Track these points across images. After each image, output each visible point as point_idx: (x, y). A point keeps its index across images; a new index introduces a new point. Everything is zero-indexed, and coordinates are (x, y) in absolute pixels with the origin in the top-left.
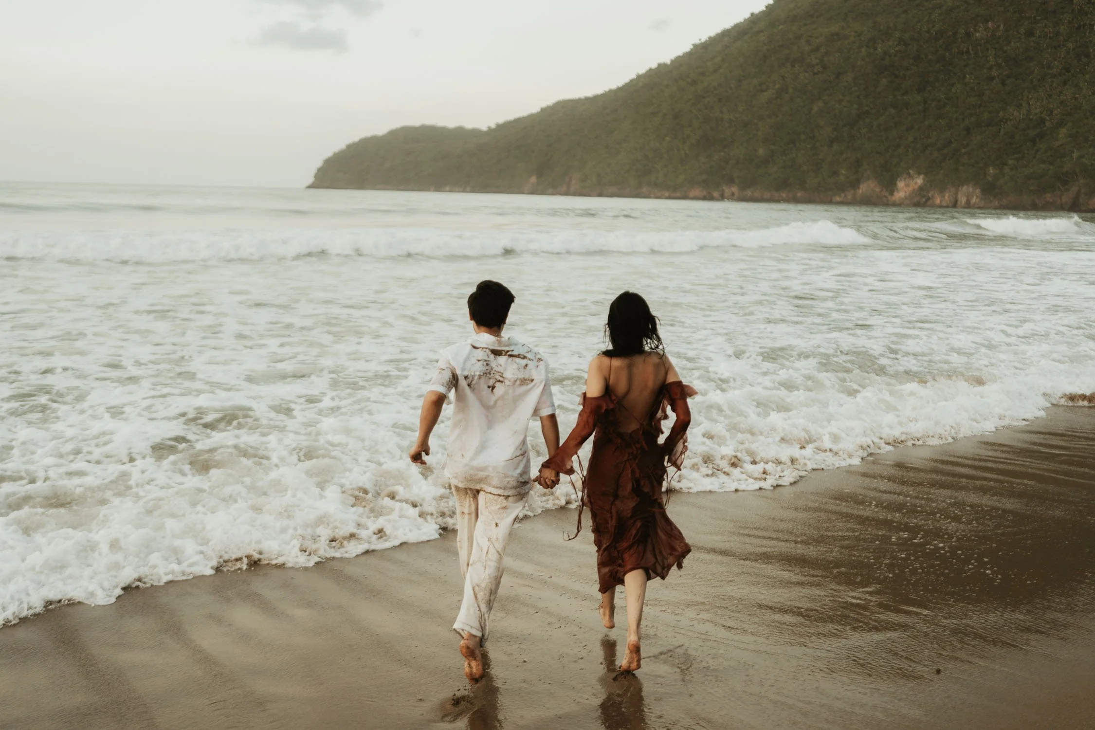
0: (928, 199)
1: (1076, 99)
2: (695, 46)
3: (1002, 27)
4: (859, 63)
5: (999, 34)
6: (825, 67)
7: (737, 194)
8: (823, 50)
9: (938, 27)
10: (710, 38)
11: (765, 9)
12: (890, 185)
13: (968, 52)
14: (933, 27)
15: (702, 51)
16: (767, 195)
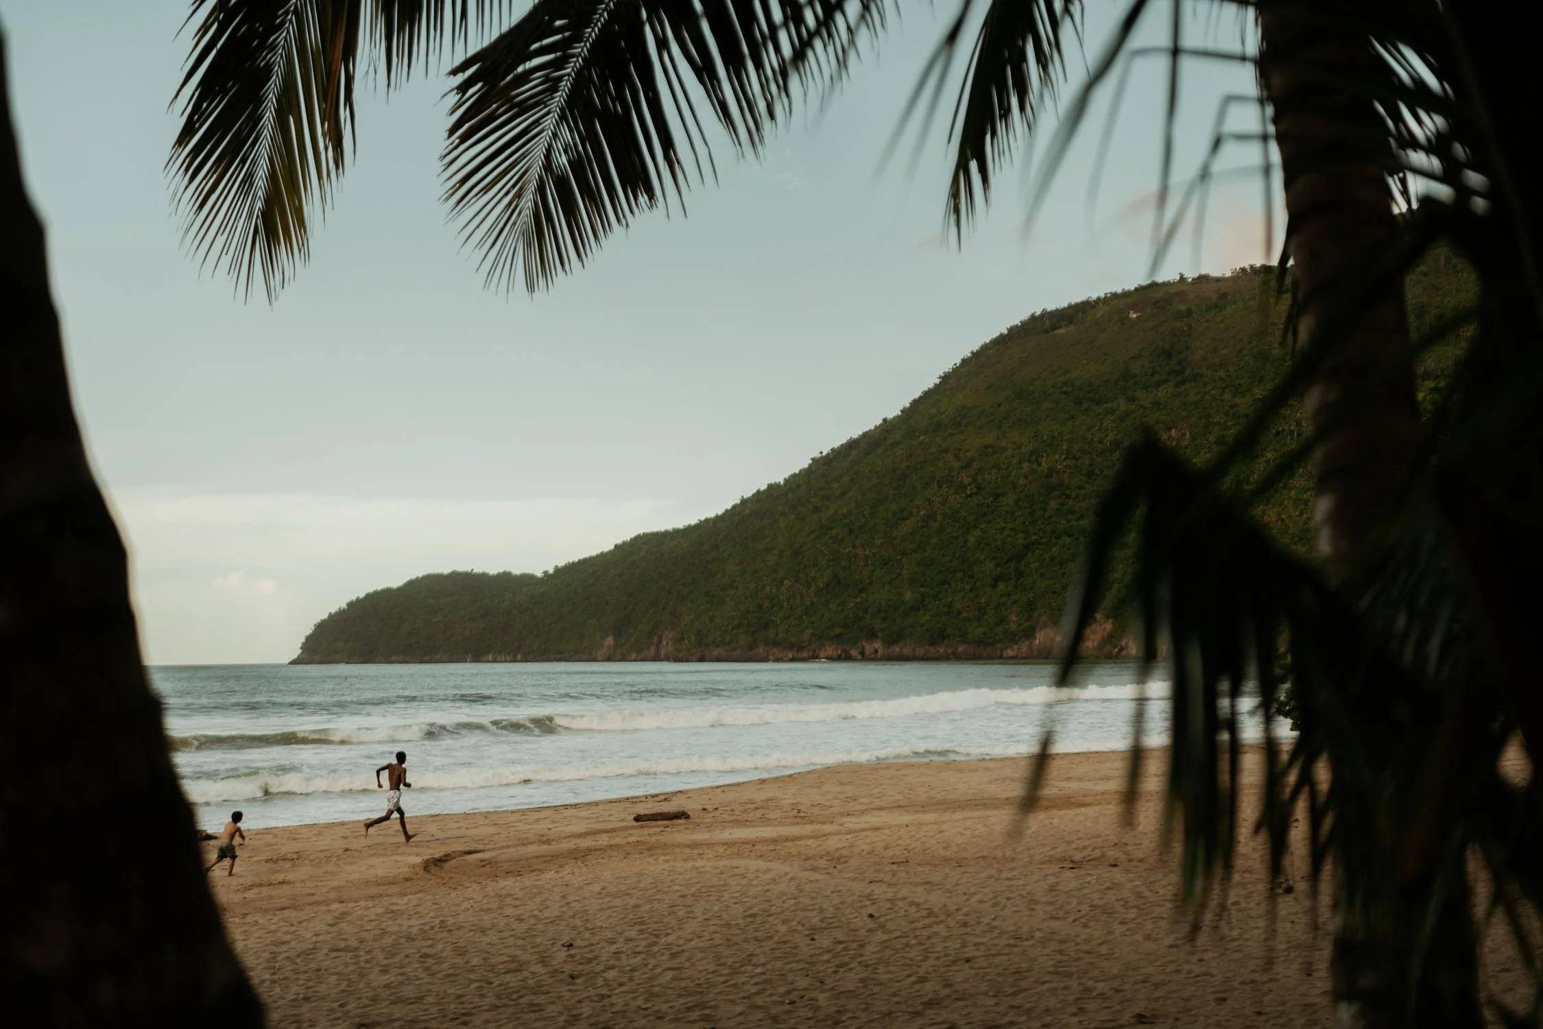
0: (1122, 649)
1: (1283, 520)
3: (1188, 435)
4: (1021, 482)
5: (1185, 443)
6: (979, 488)
7: (880, 652)
8: (975, 466)
9: (1111, 437)
10: (833, 450)
11: (900, 414)
14: (1106, 436)
15: (824, 467)
16: (920, 651)
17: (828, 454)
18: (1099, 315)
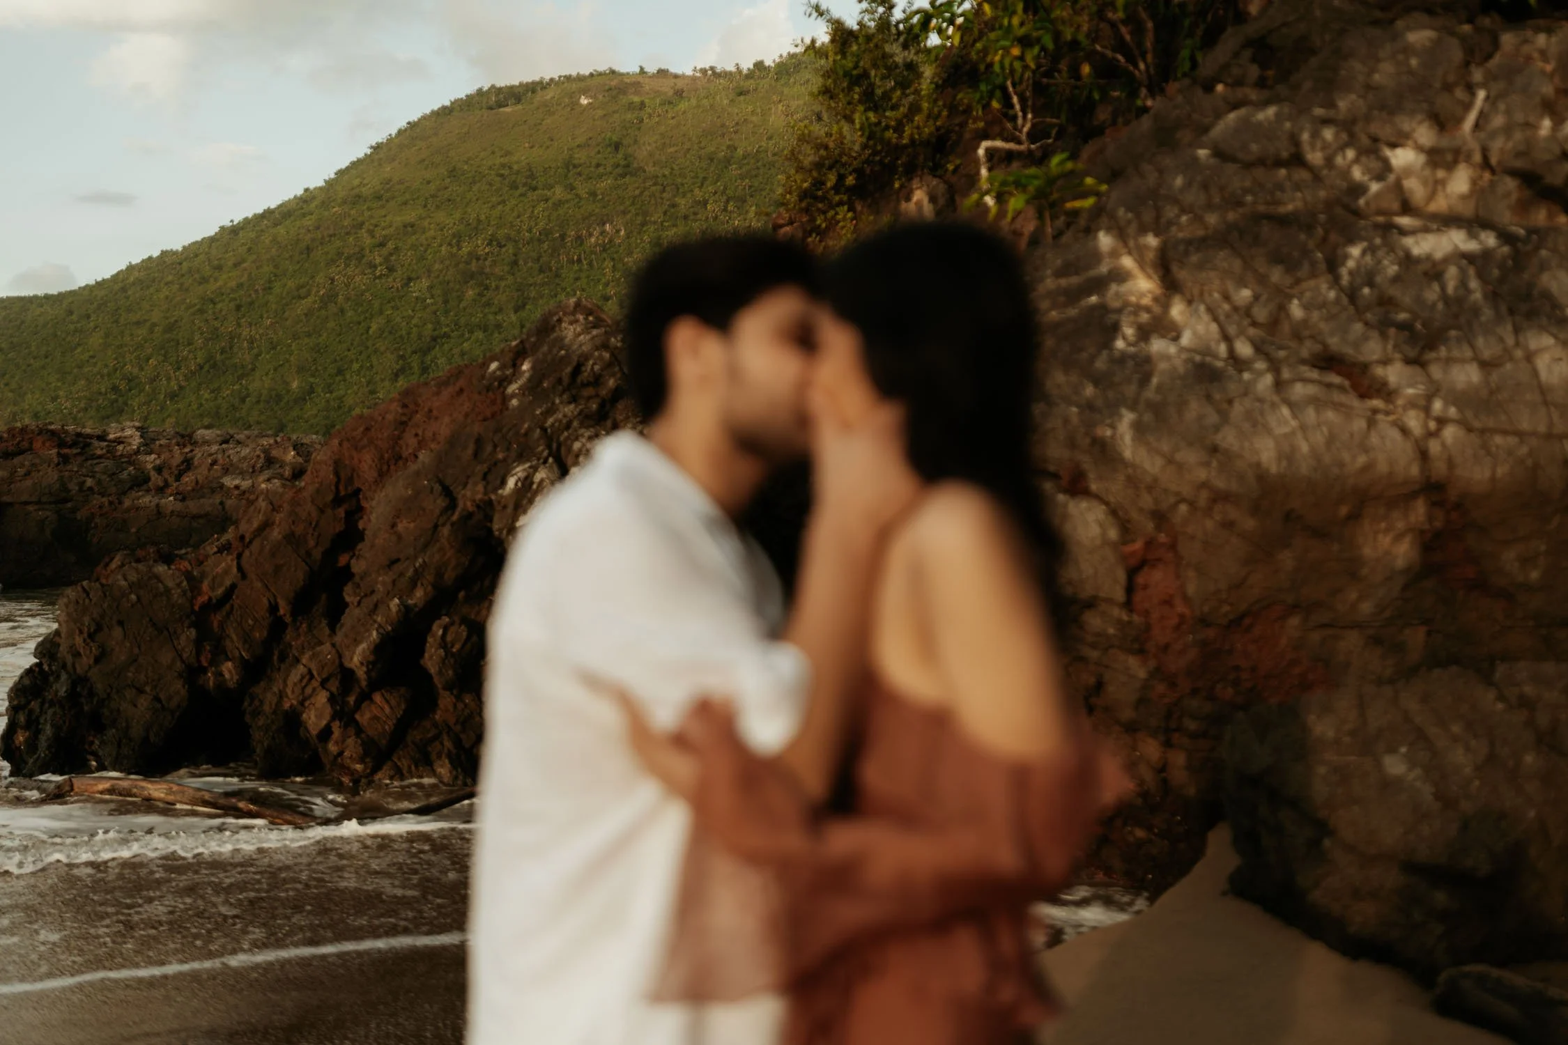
2: (222, 228)
3: (622, 233)
4: (437, 266)
5: (617, 241)
6: (391, 269)
8: (391, 245)
9: (541, 225)
13: (579, 261)
14: (536, 225)
17: (239, 223)
18: (548, 97)
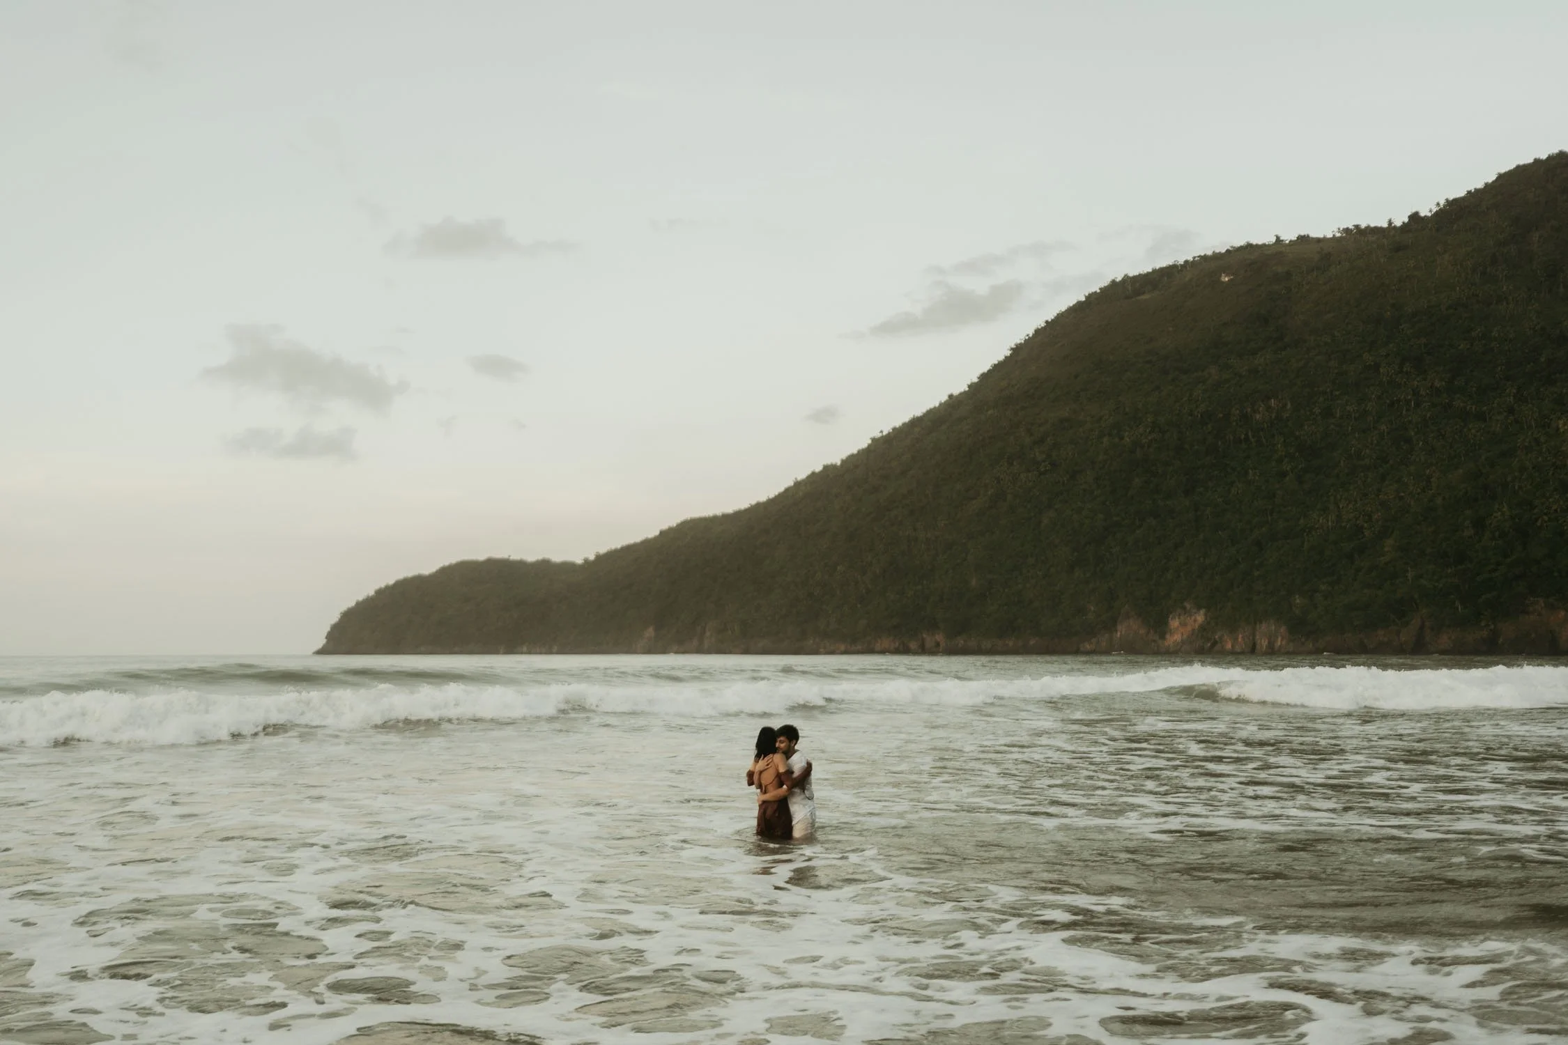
0: (1215, 643)
1: (1401, 498)
2: (874, 440)
3: (1289, 406)
4: (1101, 458)
5: (1285, 415)
6: (1054, 465)
7: (943, 644)
8: (1050, 441)
9: (1203, 407)
10: (894, 429)
11: (967, 389)
12: (1159, 625)
13: (1247, 439)
14: (1197, 407)
15: (884, 447)
16: (987, 644)
17: (889, 433)
18: (1187, 279)
